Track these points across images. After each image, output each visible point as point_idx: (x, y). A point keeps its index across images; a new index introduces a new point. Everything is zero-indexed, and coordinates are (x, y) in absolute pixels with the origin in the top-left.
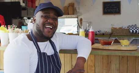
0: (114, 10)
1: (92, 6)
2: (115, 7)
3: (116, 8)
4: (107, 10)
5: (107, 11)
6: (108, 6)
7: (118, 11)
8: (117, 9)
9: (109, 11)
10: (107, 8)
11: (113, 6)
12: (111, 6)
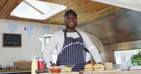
0: (15, 42)
2: (16, 40)
6: (8, 38)
8: (18, 42)
9: (9, 43)
10: (8, 40)
11: (13, 39)
12: (11, 38)
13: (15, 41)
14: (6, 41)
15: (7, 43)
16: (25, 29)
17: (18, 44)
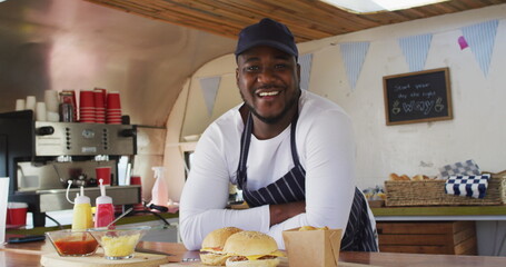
0: (427, 104)
1: (348, 95)
2: (429, 94)
3: (433, 98)
4: (400, 106)
5: (402, 110)
6: (403, 92)
7: (442, 107)
8: (439, 100)
9: (408, 108)
10: (402, 100)
11: (421, 90)
12: (413, 89)
13: (425, 99)
14: (397, 103)
15: (399, 110)
16: (463, 45)
17: (438, 108)
